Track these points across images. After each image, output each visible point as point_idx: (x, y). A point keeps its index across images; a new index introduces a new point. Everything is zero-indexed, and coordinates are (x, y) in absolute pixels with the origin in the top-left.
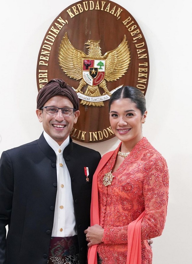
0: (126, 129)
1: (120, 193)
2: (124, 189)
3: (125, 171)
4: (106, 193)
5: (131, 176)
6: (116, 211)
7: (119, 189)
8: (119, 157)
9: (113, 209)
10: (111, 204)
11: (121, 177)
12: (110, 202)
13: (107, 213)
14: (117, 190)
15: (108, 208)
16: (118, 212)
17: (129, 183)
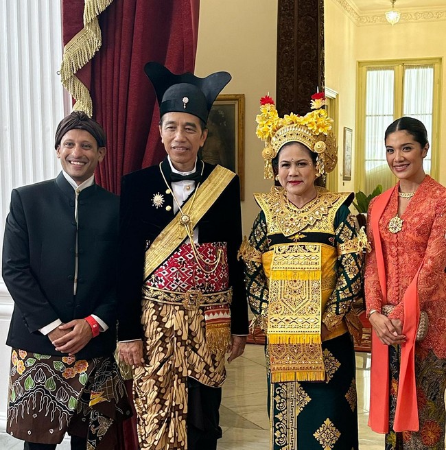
0: (404, 165)
1: (415, 238)
2: (419, 233)
3: (415, 212)
4: (395, 241)
5: (424, 216)
6: (412, 260)
7: (414, 233)
8: (401, 199)
9: (407, 259)
10: (403, 253)
11: (412, 219)
12: (402, 251)
13: (400, 264)
14: (411, 235)
15: (400, 258)
16: (414, 260)
17: (424, 225)
